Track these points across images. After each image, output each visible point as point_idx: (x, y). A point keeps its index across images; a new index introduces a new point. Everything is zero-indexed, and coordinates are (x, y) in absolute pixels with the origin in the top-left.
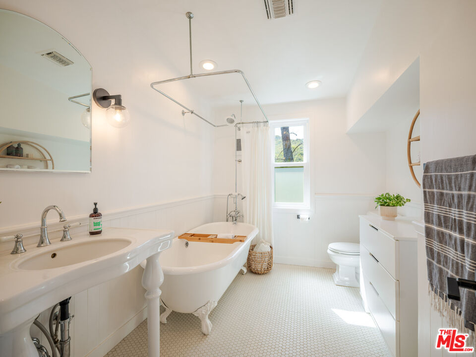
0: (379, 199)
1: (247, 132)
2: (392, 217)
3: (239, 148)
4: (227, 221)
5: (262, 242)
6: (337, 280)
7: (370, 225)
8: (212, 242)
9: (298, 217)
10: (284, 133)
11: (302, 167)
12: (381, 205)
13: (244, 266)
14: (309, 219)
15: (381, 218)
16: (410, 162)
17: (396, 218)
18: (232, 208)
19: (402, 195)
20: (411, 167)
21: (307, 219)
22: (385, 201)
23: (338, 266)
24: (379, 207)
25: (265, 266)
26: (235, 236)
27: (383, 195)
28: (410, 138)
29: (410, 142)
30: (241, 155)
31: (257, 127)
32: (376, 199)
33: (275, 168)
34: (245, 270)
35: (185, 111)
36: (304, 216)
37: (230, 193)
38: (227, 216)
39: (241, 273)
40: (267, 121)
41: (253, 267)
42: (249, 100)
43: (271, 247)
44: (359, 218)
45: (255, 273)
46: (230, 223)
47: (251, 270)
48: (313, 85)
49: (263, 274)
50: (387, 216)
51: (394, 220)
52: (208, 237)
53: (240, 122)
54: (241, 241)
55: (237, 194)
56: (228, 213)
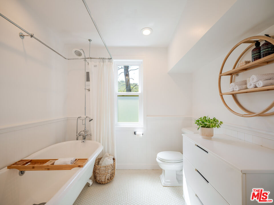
0: (198, 121)
1: (95, 66)
2: (210, 136)
3: (88, 79)
4: (77, 139)
5: (107, 156)
6: (164, 182)
7: (196, 145)
8: (48, 169)
9: (135, 133)
10: (127, 77)
11: (138, 96)
12: (202, 127)
13: (90, 179)
14: (143, 134)
15: (201, 137)
16: (221, 92)
17: (212, 137)
18: (81, 128)
19: (217, 118)
20: (222, 96)
21: (142, 135)
22: (205, 123)
23: (164, 171)
24: (200, 128)
25: (108, 176)
26: (76, 160)
27: (201, 118)
28: (221, 73)
29: (221, 76)
30: (89, 85)
31: (103, 62)
32: (197, 121)
33: (118, 96)
34: (91, 183)
35: (24, 34)
36: (139, 132)
37: (79, 116)
38: (77, 135)
39: (88, 185)
40: (111, 58)
41: (98, 179)
42: (97, 40)
43: (114, 159)
44: (182, 136)
45: (100, 184)
46: (79, 142)
47: (96, 181)
48: (147, 32)
49: (107, 183)
50: (206, 136)
51: (211, 139)
52: (45, 164)
53: (88, 57)
54: (79, 166)
55: (85, 117)
56: (78, 133)
